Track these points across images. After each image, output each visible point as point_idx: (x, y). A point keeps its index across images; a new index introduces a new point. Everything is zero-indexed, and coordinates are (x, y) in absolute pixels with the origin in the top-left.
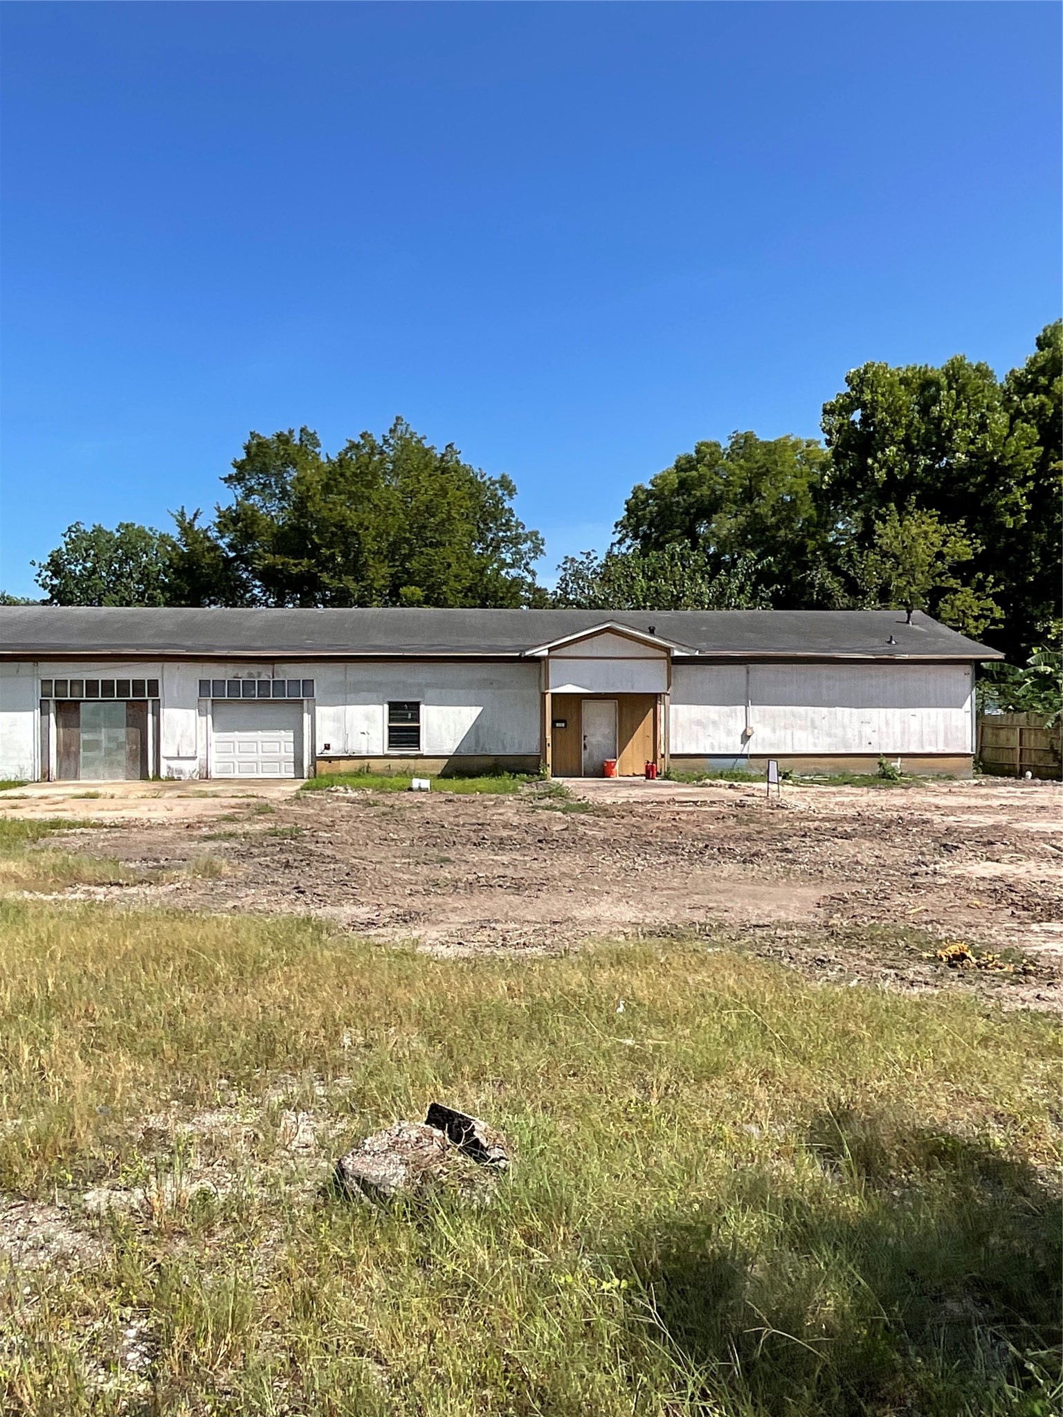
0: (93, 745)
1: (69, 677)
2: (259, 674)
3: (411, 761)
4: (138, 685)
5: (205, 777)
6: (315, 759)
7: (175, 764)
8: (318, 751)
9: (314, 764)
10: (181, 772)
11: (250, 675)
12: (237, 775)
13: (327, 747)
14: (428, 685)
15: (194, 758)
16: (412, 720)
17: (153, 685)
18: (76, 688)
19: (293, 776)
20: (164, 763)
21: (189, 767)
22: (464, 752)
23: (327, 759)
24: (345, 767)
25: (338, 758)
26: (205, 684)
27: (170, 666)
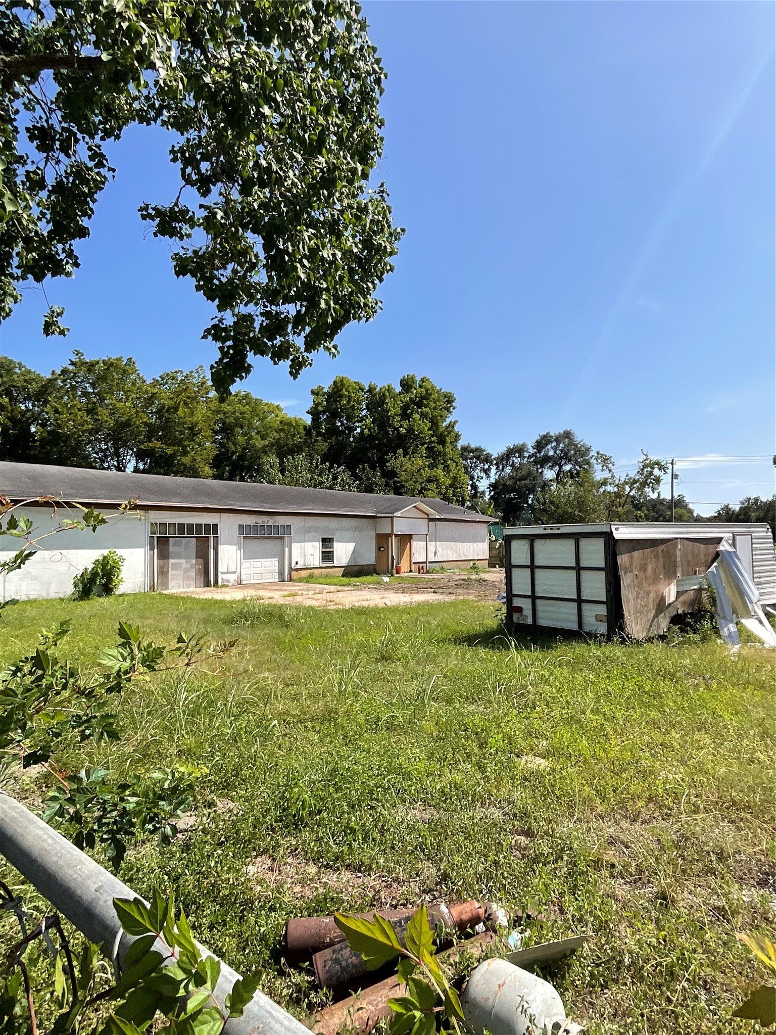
0: (177, 567)
1: (168, 521)
2: (268, 521)
3: (330, 570)
4: (207, 526)
5: (240, 582)
6: (291, 569)
7: (225, 577)
8: (293, 566)
9: (290, 574)
10: (228, 581)
11: (263, 522)
12: (252, 582)
13: (297, 563)
14: (337, 529)
15: (235, 572)
16: (330, 548)
17: (215, 526)
18: (172, 528)
19: (278, 580)
20: (220, 576)
21: (232, 578)
22: (350, 564)
23: (297, 570)
24: (304, 574)
25: (301, 569)
26: (241, 527)
27: (224, 516)
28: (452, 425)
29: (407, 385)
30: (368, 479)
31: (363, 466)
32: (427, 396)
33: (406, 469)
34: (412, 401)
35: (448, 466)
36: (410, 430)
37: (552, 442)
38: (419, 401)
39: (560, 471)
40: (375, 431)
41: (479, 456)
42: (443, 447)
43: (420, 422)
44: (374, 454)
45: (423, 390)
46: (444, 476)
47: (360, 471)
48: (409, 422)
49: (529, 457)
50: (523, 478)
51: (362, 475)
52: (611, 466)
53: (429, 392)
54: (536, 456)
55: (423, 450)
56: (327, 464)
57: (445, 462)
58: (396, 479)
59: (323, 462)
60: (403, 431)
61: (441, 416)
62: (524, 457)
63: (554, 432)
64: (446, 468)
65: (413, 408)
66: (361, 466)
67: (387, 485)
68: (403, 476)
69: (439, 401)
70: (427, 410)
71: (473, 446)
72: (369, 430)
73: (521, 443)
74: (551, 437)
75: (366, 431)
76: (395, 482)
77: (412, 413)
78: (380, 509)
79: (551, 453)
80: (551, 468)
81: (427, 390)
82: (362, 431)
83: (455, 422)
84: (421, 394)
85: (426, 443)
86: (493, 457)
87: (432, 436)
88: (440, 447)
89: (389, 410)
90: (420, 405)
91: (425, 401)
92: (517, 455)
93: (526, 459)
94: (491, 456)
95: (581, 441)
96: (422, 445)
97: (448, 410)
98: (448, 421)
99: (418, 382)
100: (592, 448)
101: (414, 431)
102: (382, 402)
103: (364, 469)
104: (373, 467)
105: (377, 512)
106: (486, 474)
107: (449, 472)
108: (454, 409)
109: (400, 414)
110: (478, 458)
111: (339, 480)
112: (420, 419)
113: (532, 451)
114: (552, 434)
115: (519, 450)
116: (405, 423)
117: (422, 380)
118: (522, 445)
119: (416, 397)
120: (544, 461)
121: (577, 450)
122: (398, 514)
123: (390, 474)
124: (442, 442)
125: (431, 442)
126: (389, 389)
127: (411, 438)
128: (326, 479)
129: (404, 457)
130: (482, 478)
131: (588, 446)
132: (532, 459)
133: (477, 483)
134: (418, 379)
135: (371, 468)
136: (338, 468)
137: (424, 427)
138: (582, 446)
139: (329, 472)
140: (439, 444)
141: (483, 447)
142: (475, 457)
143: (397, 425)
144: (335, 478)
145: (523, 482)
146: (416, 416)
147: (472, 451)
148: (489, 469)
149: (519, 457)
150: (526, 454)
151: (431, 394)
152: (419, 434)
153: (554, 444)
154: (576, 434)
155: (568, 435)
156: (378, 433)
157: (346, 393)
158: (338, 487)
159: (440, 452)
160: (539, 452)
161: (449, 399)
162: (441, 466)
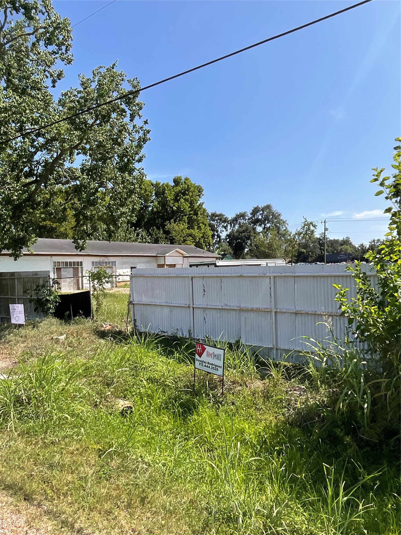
0: (65, 281)
1: (61, 261)
2: (105, 260)
4: (78, 262)
8: (117, 281)
9: (116, 284)
10: (88, 287)
11: (103, 260)
14: (138, 262)
17: (81, 262)
18: (62, 264)
20: (84, 285)
23: (119, 282)
24: (123, 284)
25: (121, 282)
26: (93, 262)
27: (85, 257)
28: (201, 205)
29: (177, 182)
30: (156, 235)
31: (153, 228)
32: (188, 189)
33: (175, 230)
34: (180, 192)
35: (200, 227)
36: (179, 208)
37: (260, 211)
38: (184, 192)
39: (264, 227)
40: (159, 209)
41: (221, 219)
42: (197, 217)
43: (184, 204)
44: (159, 221)
45: (186, 186)
46: (199, 232)
47: (152, 231)
48: (178, 203)
49: (249, 219)
50: (243, 232)
51: (153, 232)
52: (286, 225)
53: (190, 187)
54: (252, 219)
55: (186, 218)
56: (133, 228)
57: (198, 224)
58: (170, 235)
59: (131, 227)
60: (175, 208)
61: (196, 200)
62: (246, 219)
63: (261, 206)
64: (199, 228)
65: (180, 195)
66: (152, 228)
67: (166, 238)
68: (174, 234)
69: (194, 192)
70: (188, 197)
71: (218, 213)
72: (157, 208)
73: (243, 212)
74: (260, 208)
75: (155, 209)
76: (171, 237)
77: (180, 198)
78: (159, 252)
79: (260, 217)
80: (260, 225)
81: (188, 186)
82: (153, 209)
83: (203, 204)
84: (185, 188)
85: (187, 215)
86: (229, 219)
87: (191, 211)
88: (195, 217)
89: (167, 197)
90: (184, 194)
91: (187, 192)
92: (242, 218)
93: (247, 221)
94: (228, 218)
95: (276, 210)
96: (186, 216)
97: (199, 196)
98: (199, 202)
99: (183, 180)
100: (282, 214)
101: (180, 208)
102: (164, 193)
103: (153, 230)
104: (158, 228)
105: (158, 254)
106: (226, 229)
107: (201, 230)
108: (203, 195)
109: (173, 199)
110: (220, 220)
111: (140, 236)
112: (184, 202)
113: (250, 216)
114: (260, 206)
115: (242, 216)
116: (176, 204)
117: (186, 179)
118: (244, 213)
119: (182, 190)
120: (256, 222)
121: (273, 215)
122: (167, 255)
123: (167, 233)
124: (196, 214)
125: (190, 214)
126: (167, 185)
127: (179, 212)
128: (133, 236)
129: (175, 223)
130: (223, 231)
131: (279, 213)
132: (250, 221)
133: (220, 234)
134: (183, 179)
135: (157, 229)
136: (139, 229)
137: (186, 206)
138: (277, 213)
139: (135, 232)
140: (194, 215)
141: (223, 213)
142: (219, 219)
143: (172, 205)
144: (138, 235)
145: (243, 234)
146: (182, 200)
147: (217, 216)
148: (227, 226)
149: (243, 219)
150: (247, 218)
151: (190, 188)
152: (183, 210)
153: (261, 212)
154: (273, 207)
155: (268, 207)
156: (162, 210)
157: (144, 187)
158: (139, 240)
159: (195, 220)
160: (254, 216)
161: (200, 190)
162: (196, 227)
